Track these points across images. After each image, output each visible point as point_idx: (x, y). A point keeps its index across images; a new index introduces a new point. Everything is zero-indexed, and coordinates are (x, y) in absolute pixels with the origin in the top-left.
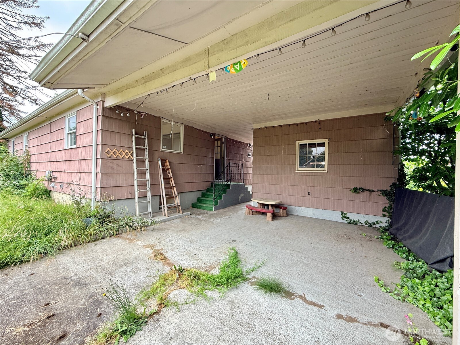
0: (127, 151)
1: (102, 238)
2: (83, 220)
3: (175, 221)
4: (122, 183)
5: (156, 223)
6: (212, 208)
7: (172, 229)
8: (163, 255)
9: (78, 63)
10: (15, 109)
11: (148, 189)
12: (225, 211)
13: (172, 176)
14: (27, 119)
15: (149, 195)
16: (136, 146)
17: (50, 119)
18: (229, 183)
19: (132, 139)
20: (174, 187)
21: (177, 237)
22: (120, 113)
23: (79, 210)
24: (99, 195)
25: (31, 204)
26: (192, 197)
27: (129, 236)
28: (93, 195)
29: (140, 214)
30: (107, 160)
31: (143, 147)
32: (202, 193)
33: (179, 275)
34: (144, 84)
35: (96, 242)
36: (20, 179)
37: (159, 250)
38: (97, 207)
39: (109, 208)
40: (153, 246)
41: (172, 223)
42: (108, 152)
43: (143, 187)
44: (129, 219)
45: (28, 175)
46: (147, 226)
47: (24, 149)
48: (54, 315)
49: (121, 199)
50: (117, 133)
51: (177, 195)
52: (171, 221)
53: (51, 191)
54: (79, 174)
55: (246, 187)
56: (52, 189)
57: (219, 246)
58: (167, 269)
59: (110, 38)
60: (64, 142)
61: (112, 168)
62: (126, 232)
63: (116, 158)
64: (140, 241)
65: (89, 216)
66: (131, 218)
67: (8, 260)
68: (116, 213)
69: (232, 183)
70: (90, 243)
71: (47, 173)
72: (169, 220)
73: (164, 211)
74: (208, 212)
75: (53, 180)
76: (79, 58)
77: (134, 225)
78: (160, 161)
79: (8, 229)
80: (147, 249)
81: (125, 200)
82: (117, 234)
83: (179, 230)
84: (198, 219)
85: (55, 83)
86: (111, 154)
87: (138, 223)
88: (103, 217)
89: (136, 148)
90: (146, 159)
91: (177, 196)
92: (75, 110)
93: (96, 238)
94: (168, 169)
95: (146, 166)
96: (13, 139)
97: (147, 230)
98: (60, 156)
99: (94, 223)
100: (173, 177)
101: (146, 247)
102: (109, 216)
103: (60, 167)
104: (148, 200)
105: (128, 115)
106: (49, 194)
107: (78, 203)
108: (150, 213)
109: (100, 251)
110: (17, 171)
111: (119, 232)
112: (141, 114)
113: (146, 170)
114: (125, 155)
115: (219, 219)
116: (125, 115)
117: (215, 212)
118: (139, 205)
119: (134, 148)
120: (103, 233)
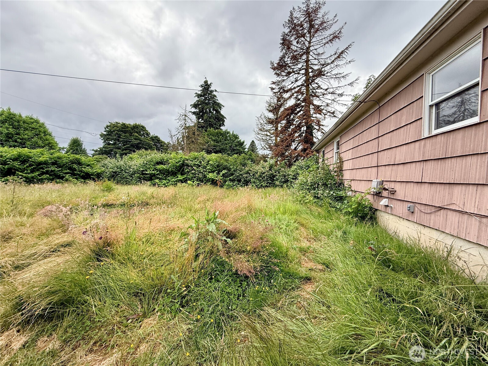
45: (340, 184)
53: (376, 210)
56: (381, 208)
71: (373, 183)
75: (386, 194)
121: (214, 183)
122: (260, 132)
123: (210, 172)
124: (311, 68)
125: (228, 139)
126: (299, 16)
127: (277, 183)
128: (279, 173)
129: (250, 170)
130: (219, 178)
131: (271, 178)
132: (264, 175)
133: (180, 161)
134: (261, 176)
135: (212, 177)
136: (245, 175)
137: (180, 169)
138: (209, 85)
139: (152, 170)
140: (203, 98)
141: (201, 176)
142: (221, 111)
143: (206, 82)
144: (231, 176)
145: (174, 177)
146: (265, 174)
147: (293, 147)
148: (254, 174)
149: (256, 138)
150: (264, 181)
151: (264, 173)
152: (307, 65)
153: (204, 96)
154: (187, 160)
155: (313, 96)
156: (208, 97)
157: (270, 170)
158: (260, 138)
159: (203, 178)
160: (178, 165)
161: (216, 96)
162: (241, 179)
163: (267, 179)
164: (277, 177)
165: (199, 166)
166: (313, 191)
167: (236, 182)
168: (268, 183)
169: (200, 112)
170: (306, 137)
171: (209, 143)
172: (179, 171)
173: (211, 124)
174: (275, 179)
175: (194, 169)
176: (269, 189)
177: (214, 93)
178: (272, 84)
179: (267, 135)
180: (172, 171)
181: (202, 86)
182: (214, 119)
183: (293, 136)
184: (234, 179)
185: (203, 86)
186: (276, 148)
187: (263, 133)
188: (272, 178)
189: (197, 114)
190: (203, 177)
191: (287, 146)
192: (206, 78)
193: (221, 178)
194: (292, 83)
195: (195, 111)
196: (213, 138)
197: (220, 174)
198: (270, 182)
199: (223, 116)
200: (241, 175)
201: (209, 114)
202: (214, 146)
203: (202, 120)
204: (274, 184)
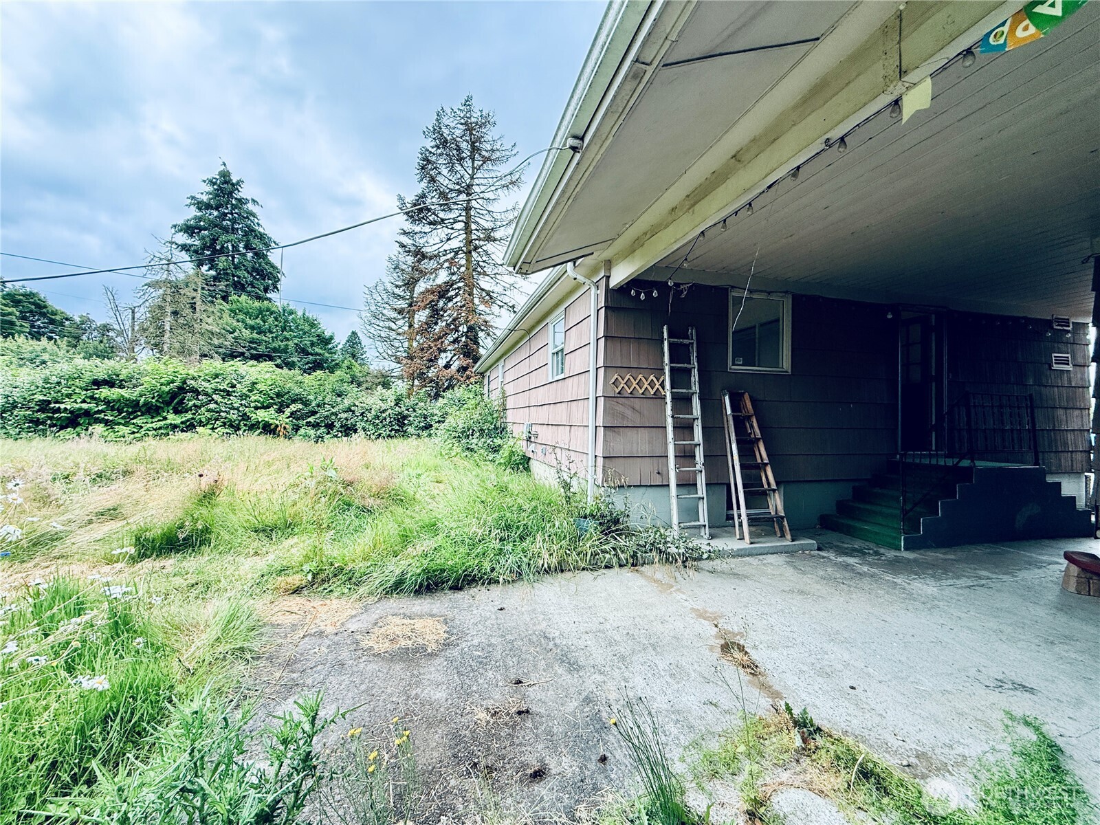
0: (652, 377)
1: (606, 567)
2: (574, 521)
3: (771, 559)
4: (642, 450)
5: (720, 554)
6: (895, 538)
7: (763, 579)
8: (746, 652)
9: (567, 207)
10: (491, 326)
11: (698, 467)
12: (952, 557)
13: (760, 436)
14: (502, 337)
15: (701, 481)
16: (672, 365)
17: (529, 331)
18: (966, 463)
19: (662, 349)
20: (766, 464)
21: (782, 610)
22: (638, 294)
23: (568, 499)
24: (600, 470)
25: (506, 479)
26: (821, 498)
27: (659, 576)
28: (590, 472)
29: (682, 525)
30: (615, 399)
31: (686, 365)
32: (854, 488)
33: (804, 740)
34: (691, 210)
35: (596, 573)
36: (495, 437)
37: (735, 635)
38: (597, 498)
39: (619, 503)
40: (715, 618)
41: (764, 565)
42: (615, 383)
43: (687, 461)
44: (659, 533)
45: (503, 429)
46: (700, 559)
47: (500, 387)
48: (527, 712)
49: (640, 486)
50: (632, 340)
51: (774, 486)
52: (761, 557)
53: (530, 458)
54: (568, 427)
55: (1050, 479)
56: (530, 455)
57: (949, 688)
58: (761, 704)
59: (620, 121)
60: (547, 370)
61: (623, 416)
62: (653, 563)
63: (631, 393)
64: (684, 593)
65: (583, 514)
66: (662, 531)
67: (476, 572)
68: (631, 515)
69: (978, 463)
70: (585, 572)
71: (525, 426)
72: (754, 552)
73: (741, 525)
74: (882, 551)
75: (533, 439)
76: (567, 195)
77: (669, 550)
78: (727, 398)
79: (477, 518)
80: (703, 621)
81: (649, 489)
82: (633, 565)
83: (787, 589)
84: (846, 567)
85: (534, 261)
86: (622, 385)
87: (677, 548)
88: (608, 521)
89: (672, 369)
90: (693, 394)
91: (774, 491)
92: (562, 308)
93: (595, 564)
94: (749, 417)
95: (694, 411)
96: (488, 373)
97: (697, 569)
98: (542, 396)
99: (592, 530)
100: (763, 438)
101: (702, 615)
102: (619, 519)
103: (541, 415)
104: (700, 495)
105: (655, 294)
106: (527, 463)
107: (567, 486)
108: (705, 526)
109: (602, 595)
110: (492, 424)
111: (637, 559)
112: (682, 287)
113: (694, 419)
114: (649, 388)
115: (931, 582)
116: (649, 295)
117: (910, 555)
118: (678, 504)
119: (667, 369)
120: (607, 556)
121: (269, 429)
122: (373, 321)
123: (260, 408)
124: (476, 223)
125: (290, 326)
126: (454, 124)
127: (411, 429)
128: (414, 411)
129: (355, 405)
130: (283, 420)
131: (398, 420)
132: (384, 415)
133: (173, 382)
134: (378, 417)
135: (266, 419)
136: (343, 416)
137: (173, 398)
138: (233, 185)
139: (79, 400)
140: (216, 213)
141: (235, 417)
142: (268, 254)
143: (225, 175)
144: (309, 417)
145: (152, 418)
146: (387, 413)
147: (442, 362)
148: (364, 413)
149: (366, 332)
150: (384, 426)
151: (384, 411)
152: (468, 217)
153: (217, 209)
154: (194, 378)
155: (479, 273)
156: (232, 214)
157: (396, 405)
158: (375, 333)
159: (240, 421)
160: (167, 389)
161: (254, 215)
162: (333, 423)
163: (391, 422)
164: (411, 419)
165: (229, 394)
166: (465, 441)
167: (323, 430)
168: (393, 429)
169: (205, 247)
170: (466, 345)
171: (236, 334)
172: (168, 404)
173: (239, 282)
174: (406, 422)
175: (213, 399)
176: (395, 440)
177: (250, 206)
178: (402, 234)
179: (390, 328)
180: (145, 404)
181: (212, 183)
182: (248, 273)
183: (442, 342)
184: (318, 424)
185: (215, 184)
186: (409, 362)
187: (381, 324)
188: (401, 420)
189: (196, 252)
190: (240, 418)
191: (431, 360)
192: (225, 164)
193: (287, 420)
194: (442, 241)
195: (189, 242)
196: (249, 322)
197: (284, 412)
198: (397, 428)
199: (273, 266)
200: (332, 414)
201: (233, 258)
202: (250, 342)
203: (210, 269)
204: (405, 432)
